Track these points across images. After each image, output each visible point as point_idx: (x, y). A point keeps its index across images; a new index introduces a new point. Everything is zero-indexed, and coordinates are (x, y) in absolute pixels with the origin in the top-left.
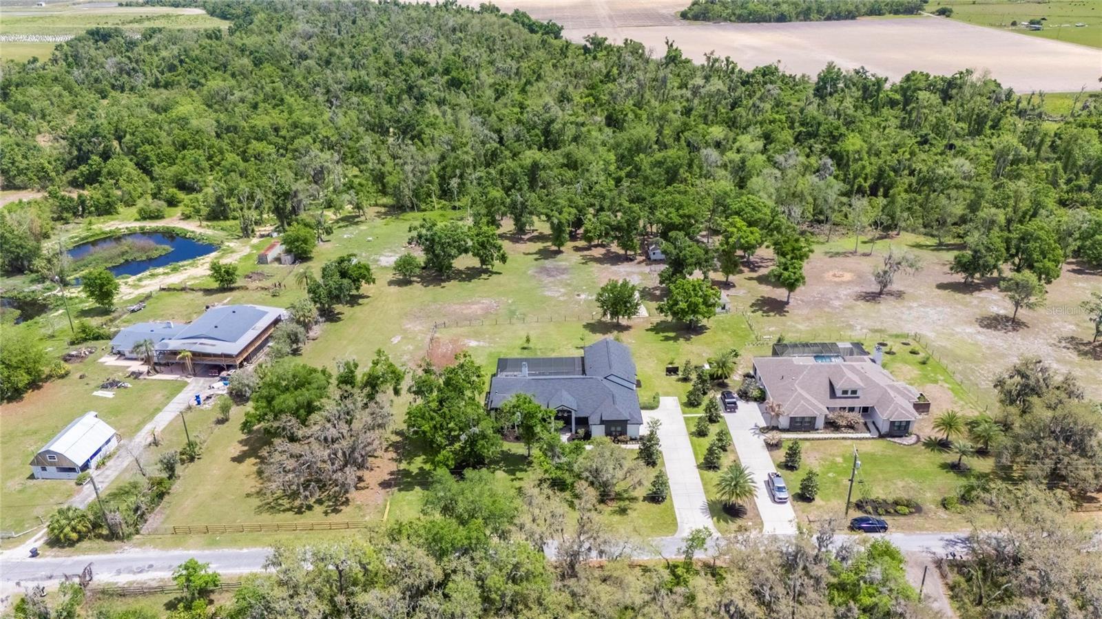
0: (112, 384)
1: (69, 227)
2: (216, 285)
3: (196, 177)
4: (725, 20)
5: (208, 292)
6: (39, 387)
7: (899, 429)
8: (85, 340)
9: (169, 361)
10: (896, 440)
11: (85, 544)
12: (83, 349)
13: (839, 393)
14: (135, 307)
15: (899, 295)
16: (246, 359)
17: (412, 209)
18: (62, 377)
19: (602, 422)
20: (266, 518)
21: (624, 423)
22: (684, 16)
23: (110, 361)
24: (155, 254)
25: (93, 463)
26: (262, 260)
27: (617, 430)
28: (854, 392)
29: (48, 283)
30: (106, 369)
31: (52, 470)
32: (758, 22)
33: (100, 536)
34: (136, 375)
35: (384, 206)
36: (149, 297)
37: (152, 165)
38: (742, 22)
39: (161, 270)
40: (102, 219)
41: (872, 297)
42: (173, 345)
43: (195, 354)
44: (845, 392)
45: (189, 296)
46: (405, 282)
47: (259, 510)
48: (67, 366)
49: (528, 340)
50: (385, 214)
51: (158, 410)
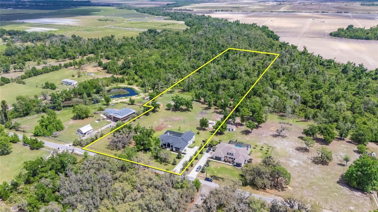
0: (99, 120)
1: (114, 84)
2: (130, 103)
3: (144, 76)
4: (345, 37)
5: (129, 104)
6: (88, 118)
7: (238, 165)
8: (100, 110)
9: (109, 117)
10: (237, 167)
11: (78, 146)
12: (99, 112)
13: (229, 154)
14: (113, 105)
15: (283, 137)
16: (124, 120)
17: (187, 91)
18: (92, 117)
19: (175, 147)
20: (106, 150)
21: (179, 149)
22: (331, 34)
23: (102, 115)
24: (125, 94)
25: (87, 133)
26: (144, 99)
27: (177, 150)
28: (232, 154)
29: (102, 97)
30: (100, 117)
31: (80, 133)
32: (358, 39)
33: (80, 145)
34: (104, 119)
35: (182, 89)
36: (117, 103)
37: (137, 71)
38: (351, 39)
39: (124, 98)
40: (121, 83)
41: (275, 136)
42: (111, 114)
43: (114, 117)
44: (230, 154)
45: (124, 104)
46: (168, 110)
47: (106, 148)
48: (94, 115)
49: (180, 128)
50: (180, 92)
51: (103, 126)
